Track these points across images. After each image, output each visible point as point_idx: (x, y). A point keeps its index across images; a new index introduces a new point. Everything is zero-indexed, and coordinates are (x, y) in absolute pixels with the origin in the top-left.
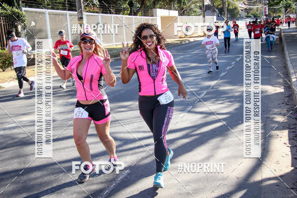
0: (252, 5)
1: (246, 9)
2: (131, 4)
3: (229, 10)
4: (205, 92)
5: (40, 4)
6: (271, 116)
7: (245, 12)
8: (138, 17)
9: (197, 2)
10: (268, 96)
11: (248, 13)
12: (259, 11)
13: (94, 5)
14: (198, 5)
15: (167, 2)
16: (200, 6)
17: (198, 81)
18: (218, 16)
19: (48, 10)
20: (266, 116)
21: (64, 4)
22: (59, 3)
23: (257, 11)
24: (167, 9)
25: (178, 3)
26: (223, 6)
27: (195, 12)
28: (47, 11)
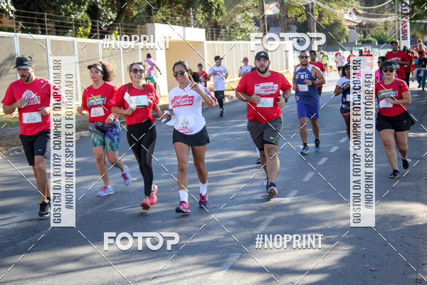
0: (373, 17)
1: (360, 25)
2: (93, 12)
3: (321, 28)
7: (359, 32)
9: (248, 9)
11: (365, 35)
12: (390, 29)
14: (252, 15)
15: (179, 9)
16: (254, 18)
23: (386, 29)
24: (179, 23)
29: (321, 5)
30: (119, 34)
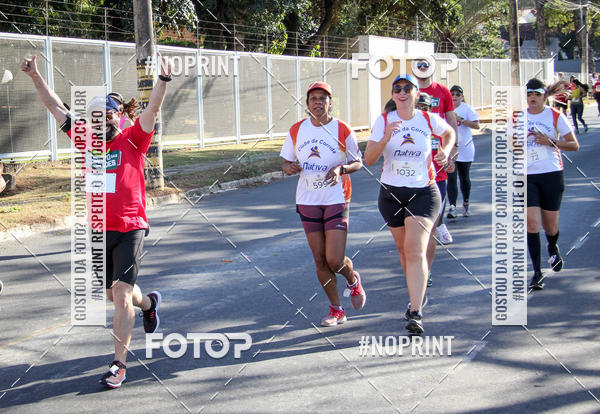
2: (292, 22)
5: (30, 21)
8: (311, 59)
9: (493, 16)
13: (182, 23)
14: (498, 24)
15: (401, 17)
16: (501, 28)
18: (561, 58)
19: (52, 38)
21: (96, 20)
22: (84, 18)
24: (399, 36)
25: (434, 19)
26: (577, 27)
27: (486, 45)
28: (50, 41)
29: (597, 10)
30: (322, 49)
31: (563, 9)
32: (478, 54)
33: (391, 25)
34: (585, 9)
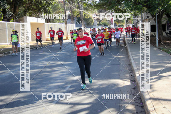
1: (98, 19)
2: (4, 12)
3: (85, 20)
4: (69, 85)
6: (123, 105)
7: (97, 21)
9: (60, 12)
10: (119, 88)
11: (99, 22)
15: (36, 12)
17: (64, 76)
18: (77, 24)
20: (119, 105)
24: (35, 17)
25: (45, 12)
26: (80, 16)
27: (58, 20)
29: (85, 12)
30: (14, 20)
31: (77, 11)
32: (57, 22)
33: (33, 14)
34: (82, 11)
